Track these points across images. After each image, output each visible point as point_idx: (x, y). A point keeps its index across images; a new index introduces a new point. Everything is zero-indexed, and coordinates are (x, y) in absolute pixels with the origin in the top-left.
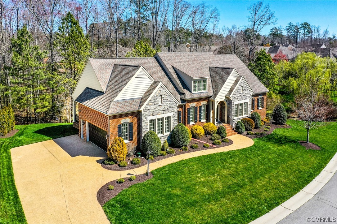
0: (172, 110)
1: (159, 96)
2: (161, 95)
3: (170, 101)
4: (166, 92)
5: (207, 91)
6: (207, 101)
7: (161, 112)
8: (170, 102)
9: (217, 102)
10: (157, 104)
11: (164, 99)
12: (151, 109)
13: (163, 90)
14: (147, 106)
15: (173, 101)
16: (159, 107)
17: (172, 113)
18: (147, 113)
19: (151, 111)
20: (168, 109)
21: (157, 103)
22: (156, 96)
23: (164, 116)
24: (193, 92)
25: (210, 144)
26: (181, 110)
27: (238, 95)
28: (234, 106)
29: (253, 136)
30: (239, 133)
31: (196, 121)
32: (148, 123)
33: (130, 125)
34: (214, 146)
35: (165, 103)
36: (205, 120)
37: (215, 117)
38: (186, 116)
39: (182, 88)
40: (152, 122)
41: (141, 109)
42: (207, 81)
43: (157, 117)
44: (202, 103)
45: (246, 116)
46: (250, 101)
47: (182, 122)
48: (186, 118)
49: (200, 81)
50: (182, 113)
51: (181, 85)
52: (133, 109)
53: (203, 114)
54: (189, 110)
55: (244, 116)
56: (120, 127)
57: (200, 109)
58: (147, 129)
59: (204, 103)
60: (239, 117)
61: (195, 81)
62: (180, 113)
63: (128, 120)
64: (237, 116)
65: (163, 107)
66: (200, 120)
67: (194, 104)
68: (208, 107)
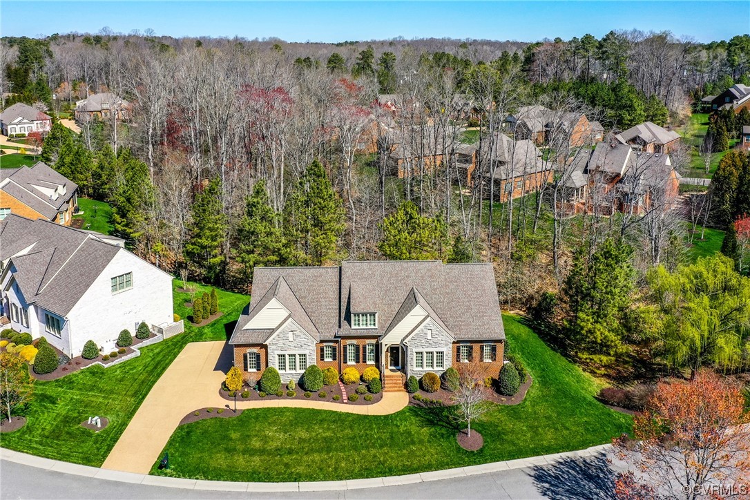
0: (307, 348)
1: (290, 332)
2: (292, 331)
3: (305, 338)
4: (298, 329)
5: (377, 328)
6: (377, 341)
7: (292, 348)
8: (304, 340)
9: (386, 345)
10: (287, 340)
11: (296, 335)
12: (279, 344)
13: (295, 326)
16: (289, 343)
17: (308, 350)
18: (274, 347)
19: (279, 346)
20: (301, 346)
21: (287, 338)
23: (297, 352)
24: (353, 327)
25: (345, 397)
26: (337, 345)
27: (423, 341)
28: (415, 354)
29: (417, 402)
30: (408, 392)
31: (357, 361)
32: (277, 357)
33: (258, 356)
34: (345, 401)
35: (298, 339)
36: (373, 363)
37: (384, 363)
38: (342, 353)
39: (342, 319)
40: (282, 357)
41: (267, 343)
42: (377, 315)
43: (286, 353)
44: (368, 341)
45: (441, 369)
46: (448, 350)
47: (337, 358)
48: (342, 356)
49: (365, 315)
50: (337, 349)
51: (343, 315)
52: (259, 341)
53: (372, 354)
54: (345, 348)
55: (436, 368)
56: (245, 356)
57: (364, 348)
58: (274, 363)
59: (374, 341)
60: (426, 369)
61: (357, 315)
62: (334, 349)
63: (255, 350)
64: (422, 366)
65: (295, 343)
66: (364, 361)
67: (355, 342)
68: (378, 347)
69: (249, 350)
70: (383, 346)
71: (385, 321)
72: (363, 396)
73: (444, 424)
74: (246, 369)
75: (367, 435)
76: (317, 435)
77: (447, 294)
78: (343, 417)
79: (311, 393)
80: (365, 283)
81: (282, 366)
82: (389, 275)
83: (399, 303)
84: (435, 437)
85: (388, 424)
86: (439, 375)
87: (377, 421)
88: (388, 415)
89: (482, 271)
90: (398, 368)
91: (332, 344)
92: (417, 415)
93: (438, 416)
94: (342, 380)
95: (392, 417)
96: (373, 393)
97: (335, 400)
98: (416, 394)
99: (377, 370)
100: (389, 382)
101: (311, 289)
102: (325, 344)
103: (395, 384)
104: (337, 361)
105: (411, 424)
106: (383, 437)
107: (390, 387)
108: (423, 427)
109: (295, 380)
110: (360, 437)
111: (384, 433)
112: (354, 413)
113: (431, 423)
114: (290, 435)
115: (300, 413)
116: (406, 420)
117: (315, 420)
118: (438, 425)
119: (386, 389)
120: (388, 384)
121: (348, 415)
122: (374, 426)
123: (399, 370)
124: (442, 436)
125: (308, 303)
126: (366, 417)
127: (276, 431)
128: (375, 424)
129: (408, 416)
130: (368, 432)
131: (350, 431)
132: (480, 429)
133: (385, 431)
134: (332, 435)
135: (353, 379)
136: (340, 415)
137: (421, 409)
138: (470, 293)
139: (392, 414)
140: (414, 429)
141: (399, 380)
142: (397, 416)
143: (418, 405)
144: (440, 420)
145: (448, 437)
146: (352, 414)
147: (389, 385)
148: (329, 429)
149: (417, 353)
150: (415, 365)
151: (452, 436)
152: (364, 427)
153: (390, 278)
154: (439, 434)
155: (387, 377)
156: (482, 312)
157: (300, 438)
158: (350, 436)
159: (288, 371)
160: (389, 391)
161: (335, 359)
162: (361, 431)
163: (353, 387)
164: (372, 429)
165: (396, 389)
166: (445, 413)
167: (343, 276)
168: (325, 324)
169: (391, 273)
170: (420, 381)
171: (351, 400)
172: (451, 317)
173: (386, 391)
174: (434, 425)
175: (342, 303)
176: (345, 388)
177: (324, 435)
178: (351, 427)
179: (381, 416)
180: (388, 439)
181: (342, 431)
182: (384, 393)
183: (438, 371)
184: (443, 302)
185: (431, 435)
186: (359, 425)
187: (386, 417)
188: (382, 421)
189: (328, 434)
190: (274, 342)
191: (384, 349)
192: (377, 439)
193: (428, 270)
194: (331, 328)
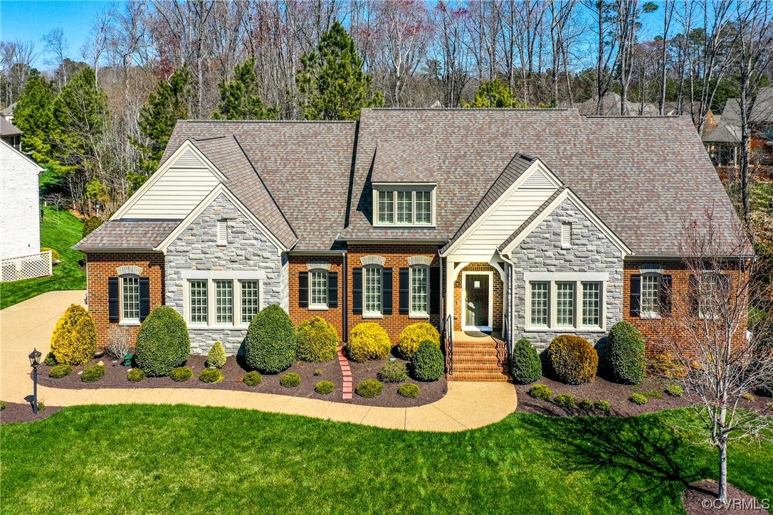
0: (261, 264)
1: (218, 221)
2: (224, 220)
3: (256, 239)
4: (239, 213)
5: (434, 225)
6: (434, 255)
7: (224, 263)
8: (254, 242)
9: (456, 264)
10: (211, 241)
11: (234, 229)
12: (193, 251)
13: (232, 207)
14: (179, 243)
15: (263, 239)
16: (218, 249)
17: (263, 271)
18: (181, 260)
19: (192, 256)
20: (247, 259)
21: (212, 238)
22: (208, 219)
23: (235, 274)
24: (376, 223)
25: (347, 387)
26: (339, 269)
27: (550, 253)
28: (528, 287)
29: (539, 402)
30: (515, 382)
31: (387, 311)
32: (187, 288)
33: (144, 284)
34: (345, 397)
35: (239, 241)
36: (424, 314)
37: (450, 310)
38: (350, 288)
39: (353, 208)
40: (199, 285)
41: (163, 248)
42: (434, 193)
43: (210, 275)
44: (412, 259)
45: (596, 328)
46: (612, 279)
47: (340, 303)
48: (350, 294)
49: (405, 192)
50: (340, 278)
51: (355, 201)
52: (145, 244)
53: (422, 294)
54: (357, 274)
55: (582, 327)
56: (113, 284)
57: (404, 274)
58: (180, 300)
59: (426, 260)
60: (556, 326)
61: (386, 192)
62: (332, 278)
63: (137, 269)
64: (547, 321)
65: (232, 251)
66: (404, 311)
67: (380, 260)
68: (436, 276)
69: (122, 269)
70: (450, 266)
71: (453, 213)
72: (395, 386)
73: (631, 462)
74: (114, 319)
75: (395, 485)
76: (241, 481)
77: (597, 167)
78: (332, 433)
79: (262, 377)
80: (409, 143)
81: (200, 312)
82: (463, 132)
83: (486, 181)
84: (614, 499)
85: (464, 457)
86: (591, 342)
87: (431, 446)
88: (463, 434)
89: (670, 127)
90: (485, 328)
91: (326, 267)
92: (547, 437)
93: (608, 440)
94: (346, 352)
95: (472, 437)
96: (420, 380)
97: (320, 393)
98: (537, 385)
99: (434, 330)
100: (462, 357)
101: (292, 156)
102: (310, 266)
103: (479, 361)
104: (339, 310)
105: (533, 459)
106: (447, 495)
107: (466, 370)
108: (570, 471)
109: (229, 349)
110: (375, 491)
111: (450, 481)
112: (365, 423)
113: (592, 459)
114: (157, 477)
115: (213, 420)
116: (516, 448)
117: (248, 437)
118: (614, 465)
119: (455, 374)
120: (461, 361)
121: (348, 428)
122: (421, 460)
123: (488, 333)
124: (638, 499)
125: (281, 182)
126: (399, 435)
127: (122, 465)
128: (424, 454)
129: (519, 437)
130: (400, 477)
131: (344, 472)
132: (751, 482)
133: (454, 475)
134: (288, 481)
135: (373, 347)
136: (325, 428)
137: (554, 421)
138: (649, 165)
139: (473, 432)
140: (542, 474)
141: (490, 353)
142: (490, 435)
143: (546, 410)
144: (618, 452)
145: (657, 501)
146: (359, 427)
147: (464, 365)
148: (281, 464)
149: (533, 284)
150: (528, 315)
151: (668, 500)
152: (391, 461)
153: (466, 135)
154: (623, 491)
155: (459, 345)
156: (686, 201)
157: (183, 489)
158: (343, 487)
159: (213, 323)
160: (463, 379)
161: (333, 305)
162: (378, 475)
163: (374, 367)
164: (411, 468)
165: (482, 374)
166: (626, 434)
167: (361, 132)
168: (313, 221)
169: (467, 128)
170: (546, 357)
171: (363, 395)
172: (611, 209)
173: (456, 379)
174: (603, 464)
175: (356, 178)
176: (352, 369)
177: (262, 482)
178: (350, 462)
179: (441, 434)
180: (462, 500)
181: (320, 471)
182: (450, 384)
183: (588, 331)
184: (590, 180)
185: (598, 493)
186: (376, 456)
187: (457, 437)
188: (444, 446)
189: (276, 478)
190: (181, 246)
191: (452, 275)
192: (427, 501)
193: (549, 124)
194: (326, 228)
